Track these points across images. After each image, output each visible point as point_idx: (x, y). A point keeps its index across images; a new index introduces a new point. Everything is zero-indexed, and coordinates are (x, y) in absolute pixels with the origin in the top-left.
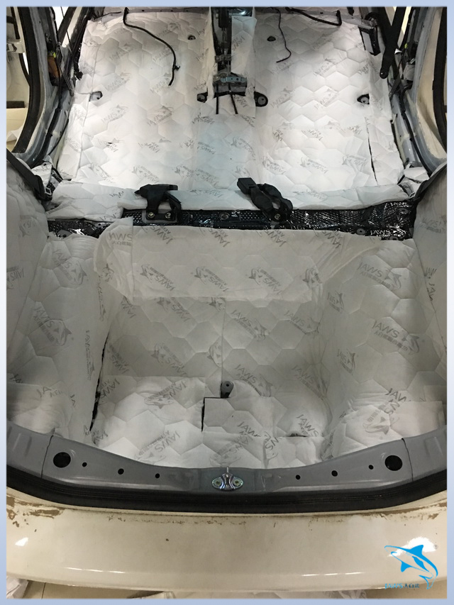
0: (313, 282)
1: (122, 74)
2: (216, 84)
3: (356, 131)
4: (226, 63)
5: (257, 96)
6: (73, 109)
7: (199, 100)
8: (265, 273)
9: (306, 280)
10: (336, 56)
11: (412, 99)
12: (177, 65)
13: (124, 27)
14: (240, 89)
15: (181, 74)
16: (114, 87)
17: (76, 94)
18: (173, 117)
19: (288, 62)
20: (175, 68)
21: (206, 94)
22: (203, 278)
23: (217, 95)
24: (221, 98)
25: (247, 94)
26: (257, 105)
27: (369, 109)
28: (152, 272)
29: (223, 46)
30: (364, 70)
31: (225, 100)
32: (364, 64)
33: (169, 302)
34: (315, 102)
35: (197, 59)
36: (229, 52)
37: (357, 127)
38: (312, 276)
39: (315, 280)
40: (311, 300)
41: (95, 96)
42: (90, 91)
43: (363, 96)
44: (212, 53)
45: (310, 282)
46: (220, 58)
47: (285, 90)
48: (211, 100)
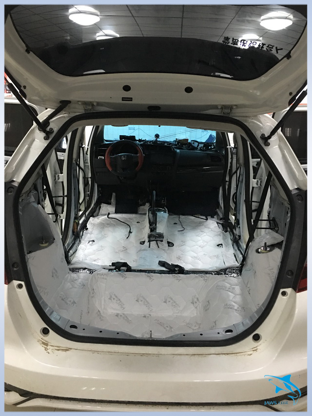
0: (196, 303)
1: (105, 234)
2: (149, 237)
3: (217, 257)
4: (154, 229)
5: (169, 243)
6: (79, 246)
7: (141, 244)
8: (172, 299)
9: (193, 303)
10: (206, 230)
11: (242, 243)
12: (131, 231)
13: (108, 219)
14: (161, 239)
15: (132, 235)
16: (100, 239)
17: (82, 241)
18: (128, 251)
19: (183, 232)
20: (130, 232)
21: (144, 242)
22: (140, 302)
23: (149, 241)
24: (151, 242)
25: (164, 241)
26: (169, 246)
27: (223, 249)
28: (115, 297)
29: (153, 223)
30: (219, 235)
31: (153, 243)
32: (219, 233)
33: (121, 316)
34: (197, 246)
35: (140, 230)
36: (156, 225)
37: (218, 255)
38: (195, 300)
39: (197, 301)
40: (196, 315)
41: (91, 242)
42: (89, 240)
43: (219, 245)
44: (148, 225)
45: (195, 304)
46: (152, 227)
47: (182, 241)
48: (147, 244)
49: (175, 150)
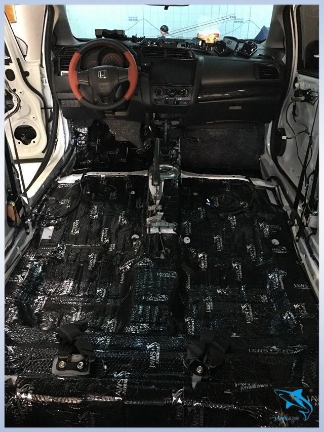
4: (158, 211)
14: (168, 231)
46: (153, 207)
49: (196, 56)
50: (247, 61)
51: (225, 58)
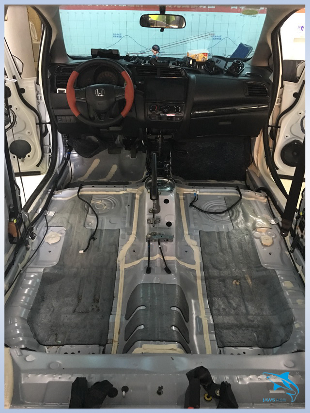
49: (188, 75)
50: (236, 80)
51: (215, 76)
